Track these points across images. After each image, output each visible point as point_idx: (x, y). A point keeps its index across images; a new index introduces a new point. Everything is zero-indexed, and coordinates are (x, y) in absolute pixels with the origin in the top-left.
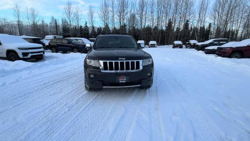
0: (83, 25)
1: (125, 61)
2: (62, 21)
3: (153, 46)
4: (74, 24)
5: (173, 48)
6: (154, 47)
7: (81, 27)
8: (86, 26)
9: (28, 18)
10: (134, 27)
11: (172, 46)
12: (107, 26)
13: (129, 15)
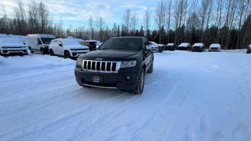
0: (139, 29)
1: (101, 62)
2: (122, 27)
3: (215, 50)
4: (130, 29)
5: (247, 53)
6: (217, 51)
7: (137, 31)
8: (142, 30)
9: (97, 26)
10: (194, 29)
11: (246, 50)
12: (162, 29)
13: (187, 16)
